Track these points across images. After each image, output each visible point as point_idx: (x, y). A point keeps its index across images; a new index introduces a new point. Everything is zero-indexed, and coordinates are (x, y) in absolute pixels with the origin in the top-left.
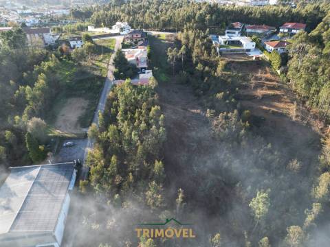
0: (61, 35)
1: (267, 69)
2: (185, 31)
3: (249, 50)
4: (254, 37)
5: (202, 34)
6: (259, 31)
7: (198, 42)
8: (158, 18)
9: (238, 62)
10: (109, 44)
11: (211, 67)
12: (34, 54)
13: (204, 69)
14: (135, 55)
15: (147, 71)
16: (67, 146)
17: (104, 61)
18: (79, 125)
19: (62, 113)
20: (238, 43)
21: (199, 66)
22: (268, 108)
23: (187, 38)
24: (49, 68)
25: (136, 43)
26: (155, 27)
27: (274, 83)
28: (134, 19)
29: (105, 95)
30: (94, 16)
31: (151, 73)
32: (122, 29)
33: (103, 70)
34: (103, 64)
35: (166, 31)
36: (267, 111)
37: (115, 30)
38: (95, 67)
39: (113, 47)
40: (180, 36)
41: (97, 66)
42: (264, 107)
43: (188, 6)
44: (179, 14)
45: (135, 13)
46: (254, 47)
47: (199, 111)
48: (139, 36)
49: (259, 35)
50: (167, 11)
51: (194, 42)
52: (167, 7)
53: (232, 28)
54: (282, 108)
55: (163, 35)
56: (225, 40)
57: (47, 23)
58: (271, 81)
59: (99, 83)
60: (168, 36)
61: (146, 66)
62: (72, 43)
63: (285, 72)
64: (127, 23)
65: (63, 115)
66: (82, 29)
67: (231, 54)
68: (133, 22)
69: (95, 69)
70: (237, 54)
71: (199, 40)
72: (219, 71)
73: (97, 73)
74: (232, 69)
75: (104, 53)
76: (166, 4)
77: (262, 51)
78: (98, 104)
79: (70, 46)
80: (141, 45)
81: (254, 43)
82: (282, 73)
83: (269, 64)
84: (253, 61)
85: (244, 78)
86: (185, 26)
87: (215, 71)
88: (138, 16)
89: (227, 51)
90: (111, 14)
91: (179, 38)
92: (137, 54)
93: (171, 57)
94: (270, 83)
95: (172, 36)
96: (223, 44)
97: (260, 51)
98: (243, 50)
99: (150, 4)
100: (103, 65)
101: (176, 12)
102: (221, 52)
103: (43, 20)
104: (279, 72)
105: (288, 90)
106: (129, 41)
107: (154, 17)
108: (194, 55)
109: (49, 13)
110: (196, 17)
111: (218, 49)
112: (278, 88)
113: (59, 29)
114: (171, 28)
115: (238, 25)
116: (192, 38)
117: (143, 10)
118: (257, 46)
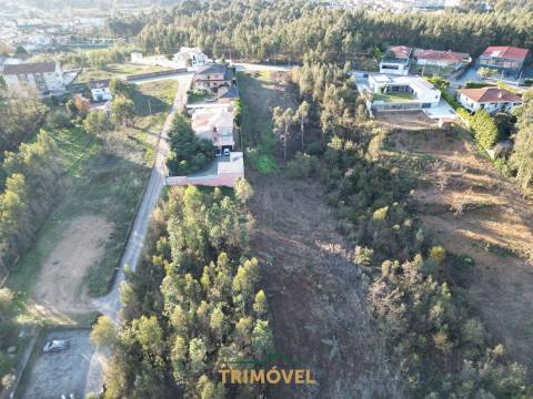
0: (80, 73)
1: (467, 146)
2: (306, 64)
3: (428, 106)
4: (435, 78)
5: (339, 73)
6: (443, 64)
7: (331, 90)
8: (255, 40)
9: (409, 132)
10: (165, 93)
11: (356, 140)
12: (22, 116)
13: (343, 144)
14: (211, 120)
15: (233, 155)
16: (52, 352)
17: (153, 130)
18: (85, 290)
19: (54, 257)
20: (406, 91)
21: (336, 143)
22: (478, 236)
23: (311, 80)
24: (35, 156)
25: (215, 90)
26: (251, 56)
27: (485, 178)
28: (213, 40)
29: (146, 214)
30: (144, 33)
31: (241, 160)
32: (190, 62)
33: (149, 151)
34: (149, 136)
35: (271, 63)
36: (475, 243)
37: (178, 62)
38: (133, 143)
39: (173, 99)
40: (297, 74)
41: (138, 142)
42: (470, 234)
43: (311, 15)
44: (294, 32)
45: (216, 28)
46: (438, 100)
47: (338, 248)
48: (221, 77)
49: (443, 70)
50: (272, 23)
51: (323, 89)
52: (272, 14)
53: (392, 58)
54: (508, 237)
55: (266, 72)
56: (382, 85)
57: (64, 43)
58: (477, 172)
59: (136, 183)
60: (274, 75)
61: (231, 142)
62: (95, 93)
63: (505, 155)
64: (198, 49)
65: (56, 263)
66: (121, 58)
67: (393, 113)
68: (211, 46)
69: (132, 149)
70: (406, 113)
71: (332, 86)
72: (374, 150)
73: (135, 158)
74: (398, 144)
75: (153, 113)
76: (272, 9)
77: (455, 108)
78: (130, 234)
79: (91, 98)
80: (224, 96)
81: (439, 93)
82: (499, 156)
83: (471, 135)
84: (438, 130)
85: (423, 166)
86: (306, 57)
87: (366, 151)
88: (220, 34)
89: (386, 107)
90: (173, 30)
91: (294, 79)
92: (215, 118)
93: (280, 124)
94: (477, 177)
95: (281, 73)
96: (377, 91)
97: (450, 108)
98: (417, 105)
99: (243, 8)
100: (149, 139)
101: (289, 27)
102: (373, 110)
103: (58, 38)
104: (492, 154)
105: (514, 195)
106: (202, 87)
107: (249, 37)
108: (324, 115)
109: (71, 24)
110: (326, 39)
111: (369, 104)
112: (495, 189)
113: (78, 60)
114: (280, 57)
115: (402, 51)
116: (319, 81)
117: (230, 22)
118: (443, 97)
